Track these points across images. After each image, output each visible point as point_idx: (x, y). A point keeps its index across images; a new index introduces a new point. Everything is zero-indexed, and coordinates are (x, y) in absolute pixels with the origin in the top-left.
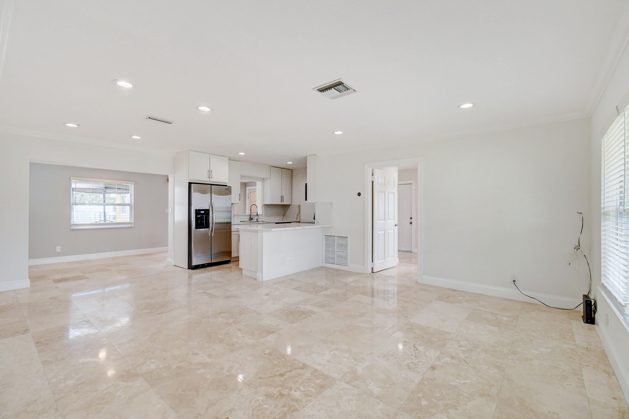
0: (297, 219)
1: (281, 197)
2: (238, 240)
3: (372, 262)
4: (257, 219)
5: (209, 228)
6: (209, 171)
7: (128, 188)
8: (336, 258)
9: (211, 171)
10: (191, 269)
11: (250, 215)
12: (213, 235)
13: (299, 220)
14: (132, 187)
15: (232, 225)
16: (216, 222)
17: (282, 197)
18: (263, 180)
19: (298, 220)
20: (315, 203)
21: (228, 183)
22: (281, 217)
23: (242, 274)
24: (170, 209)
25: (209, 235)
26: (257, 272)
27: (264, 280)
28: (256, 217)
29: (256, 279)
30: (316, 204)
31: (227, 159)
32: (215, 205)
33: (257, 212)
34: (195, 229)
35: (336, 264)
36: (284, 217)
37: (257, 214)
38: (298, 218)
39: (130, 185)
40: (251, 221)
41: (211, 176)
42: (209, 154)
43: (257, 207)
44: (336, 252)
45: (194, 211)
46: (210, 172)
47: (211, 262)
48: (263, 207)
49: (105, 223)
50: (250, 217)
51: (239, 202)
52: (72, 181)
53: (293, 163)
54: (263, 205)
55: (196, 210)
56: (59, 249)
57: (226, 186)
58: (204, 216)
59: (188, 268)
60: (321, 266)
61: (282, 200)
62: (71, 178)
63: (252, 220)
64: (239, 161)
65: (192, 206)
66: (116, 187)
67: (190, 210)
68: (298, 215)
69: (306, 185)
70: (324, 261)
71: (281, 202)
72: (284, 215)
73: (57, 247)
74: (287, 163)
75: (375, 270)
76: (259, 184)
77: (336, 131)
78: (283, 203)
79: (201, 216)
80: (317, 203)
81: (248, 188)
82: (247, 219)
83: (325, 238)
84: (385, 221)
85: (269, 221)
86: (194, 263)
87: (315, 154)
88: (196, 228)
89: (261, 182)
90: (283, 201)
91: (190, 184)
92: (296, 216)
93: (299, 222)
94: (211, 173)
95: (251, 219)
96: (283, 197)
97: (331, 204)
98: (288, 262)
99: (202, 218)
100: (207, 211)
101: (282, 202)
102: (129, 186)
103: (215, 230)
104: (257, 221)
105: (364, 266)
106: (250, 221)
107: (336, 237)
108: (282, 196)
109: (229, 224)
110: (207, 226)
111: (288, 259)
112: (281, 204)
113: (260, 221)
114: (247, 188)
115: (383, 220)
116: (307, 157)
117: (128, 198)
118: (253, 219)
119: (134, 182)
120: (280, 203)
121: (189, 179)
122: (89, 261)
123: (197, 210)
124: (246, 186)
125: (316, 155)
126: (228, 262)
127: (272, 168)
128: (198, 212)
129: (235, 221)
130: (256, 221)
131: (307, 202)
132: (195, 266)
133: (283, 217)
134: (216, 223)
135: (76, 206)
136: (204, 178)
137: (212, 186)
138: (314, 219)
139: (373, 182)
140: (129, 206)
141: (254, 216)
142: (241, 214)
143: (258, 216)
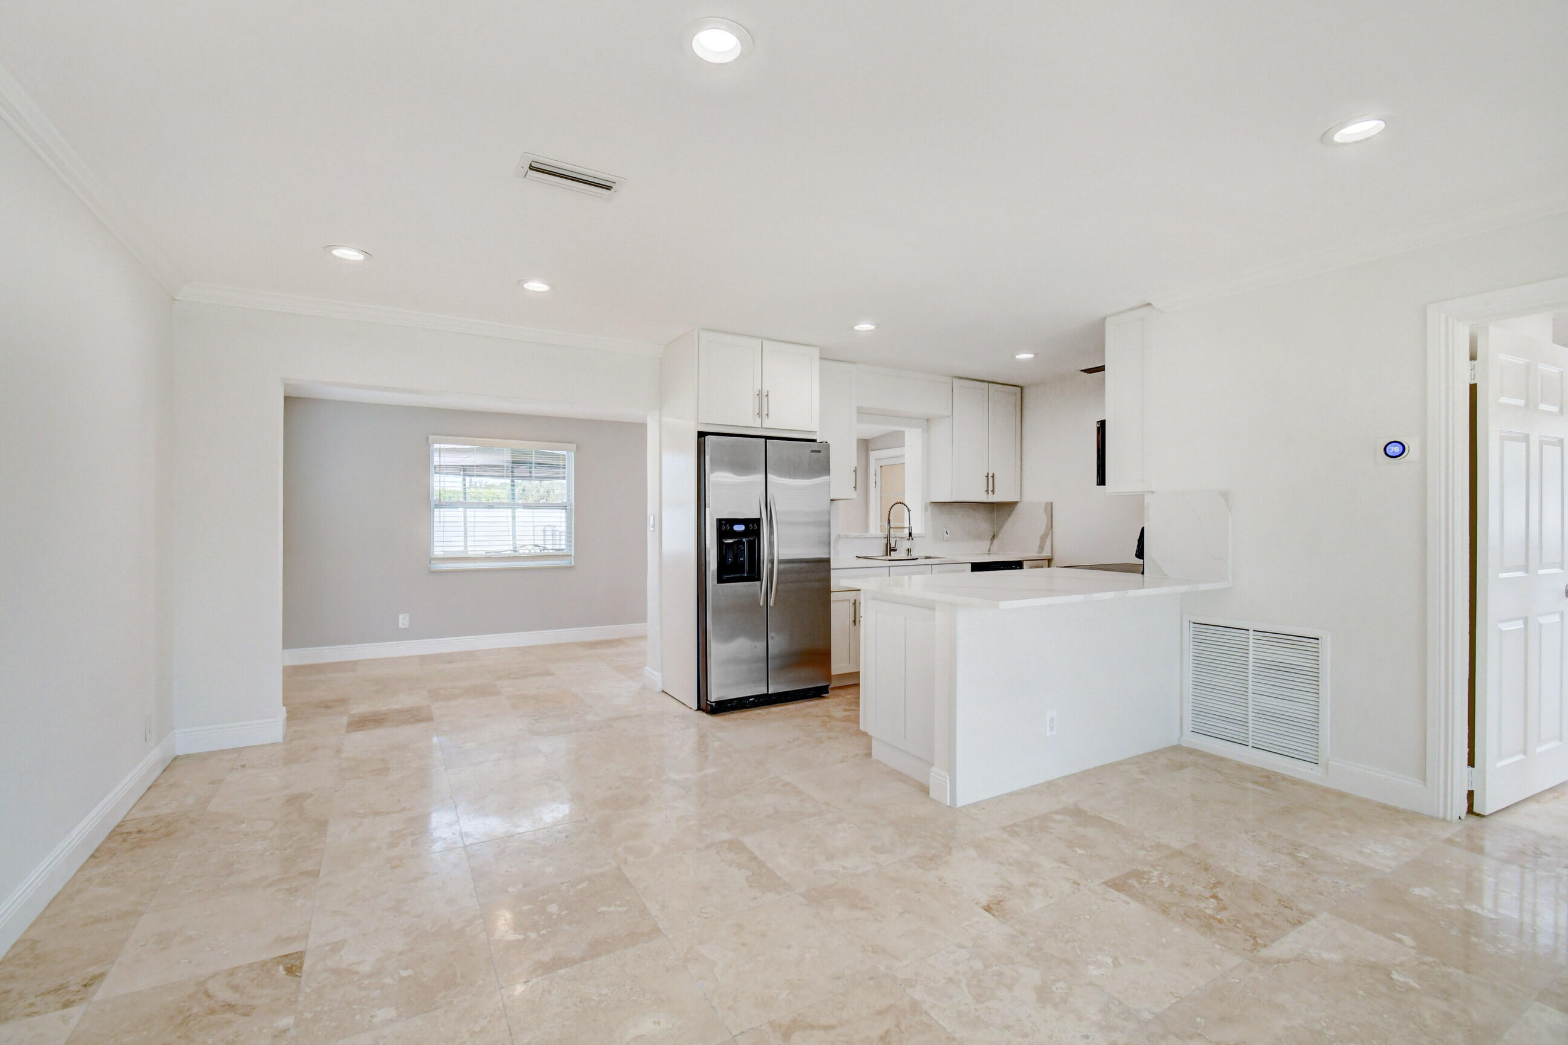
0: (1041, 548)
1: (987, 476)
2: (852, 619)
3: (1471, 763)
4: (909, 551)
5: (760, 581)
6: (760, 394)
7: (561, 463)
8: (1250, 721)
9: (765, 393)
10: (707, 713)
11: (888, 538)
12: (771, 604)
13: (1050, 555)
14: (568, 456)
15: (832, 571)
16: (782, 557)
17: (990, 478)
18: (928, 421)
19: (1046, 554)
20: (1144, 495)
21: (818, 433)
22: (986, 544)
23: (869, 755)
24: (652, 518)
25: (761, 604)
26: (932, 765)
27: (960, 803)
28: (907, 544)
29: (925, 790)
30: (1148, 499)
31: (816, 353)
32: (779, 506)
33: (910, 528)
34: (718, 583)
35: (1251, 745)
36: (995, 541)
37: (910, 534)
38: (1043, 548)
39: (564, 453)
40: (889, 558)
41: (765, 412)
42: (759, 338)
43: (909, 511)
44: (1250, 695)
45: (711, 524)
46: (762, 396)
47: (766, 692)
48: (926, 510)
49: (516, 554)
50: (887, 544)
51: (853, 495)
52: (436, 446)
53: (1036, 355)
54: (926, 504)
55: (720, 522)
56: (403, 621)
57: (814, 441)
58: (744, 540)
59: (696, 708)
60: (1176, 743)
61: (991, 488)
62: (431, 437)
63: (892, 553)
64: (854, 363)
65: (707, 509)
66: (534, 460)
67: (703, 522)
68: (1043, 538)
69: (1098, 429)
70: (1188, 726)
71: (988, 493)
72: (994, 537)
73: (401, 617)
74: (1013, 356)
75: (1487, 804)
76: (913, 438)
77: (1343, 125)
78: (992, 498)
79: (734, 542)
80: (1153, 492)
81: (874, 455)
82: (878, 549)
83: (1191, 633)
84: (1527, 572)
85: (950, 558)
86: (715, 695)
87: (1148, 300)
88: (720, 580)
89: (921, 429)
90: (993, 491)
91: (701, 435)
92: (1038, 542)
93: (1049, 562)
94: (765, 399)
95: (891, 550)
96: (993, 477)
97: (1225, 495)
98: (1052, 729)
99: (738, 548)
100: (753, 526)
101: (990, 493)
102: (565, 455)
103: (778, 583)
104: (909, 557)
105: (1424, 780)
106: (887, 555)
107: (1251, 632)
108: (990, 475)
109: (823, 565)
110: (754, 575)
111: (1052, 720)
112: (986, 500)
113: (922, 558)
114: (871, 453)
115: (1517, 569)
116: (1108, 321)
117: (560, 489)
118: (895, 550)
119: (574, 446)
120: (983, 497)
121: (700, 421)
122: (470, 655)
123: (724, 522)
124: (869, 449)
125: (1149, 304)
126: (818, 693)
127: (956, 381)
128: (725, 526)
129: (841, 558)
130: (904, 555)
131: (1107, 491)
132: (717, 702)
133: (991, 544)
134: (780, 562)
135: (442, 510)
136: (745, 419)
137: (768, 440)
138: (1140, 554)
139: (1473, 388)
140: (564, 511)
141: (898, 539)
142: (856, 534)
143: (912, 539)
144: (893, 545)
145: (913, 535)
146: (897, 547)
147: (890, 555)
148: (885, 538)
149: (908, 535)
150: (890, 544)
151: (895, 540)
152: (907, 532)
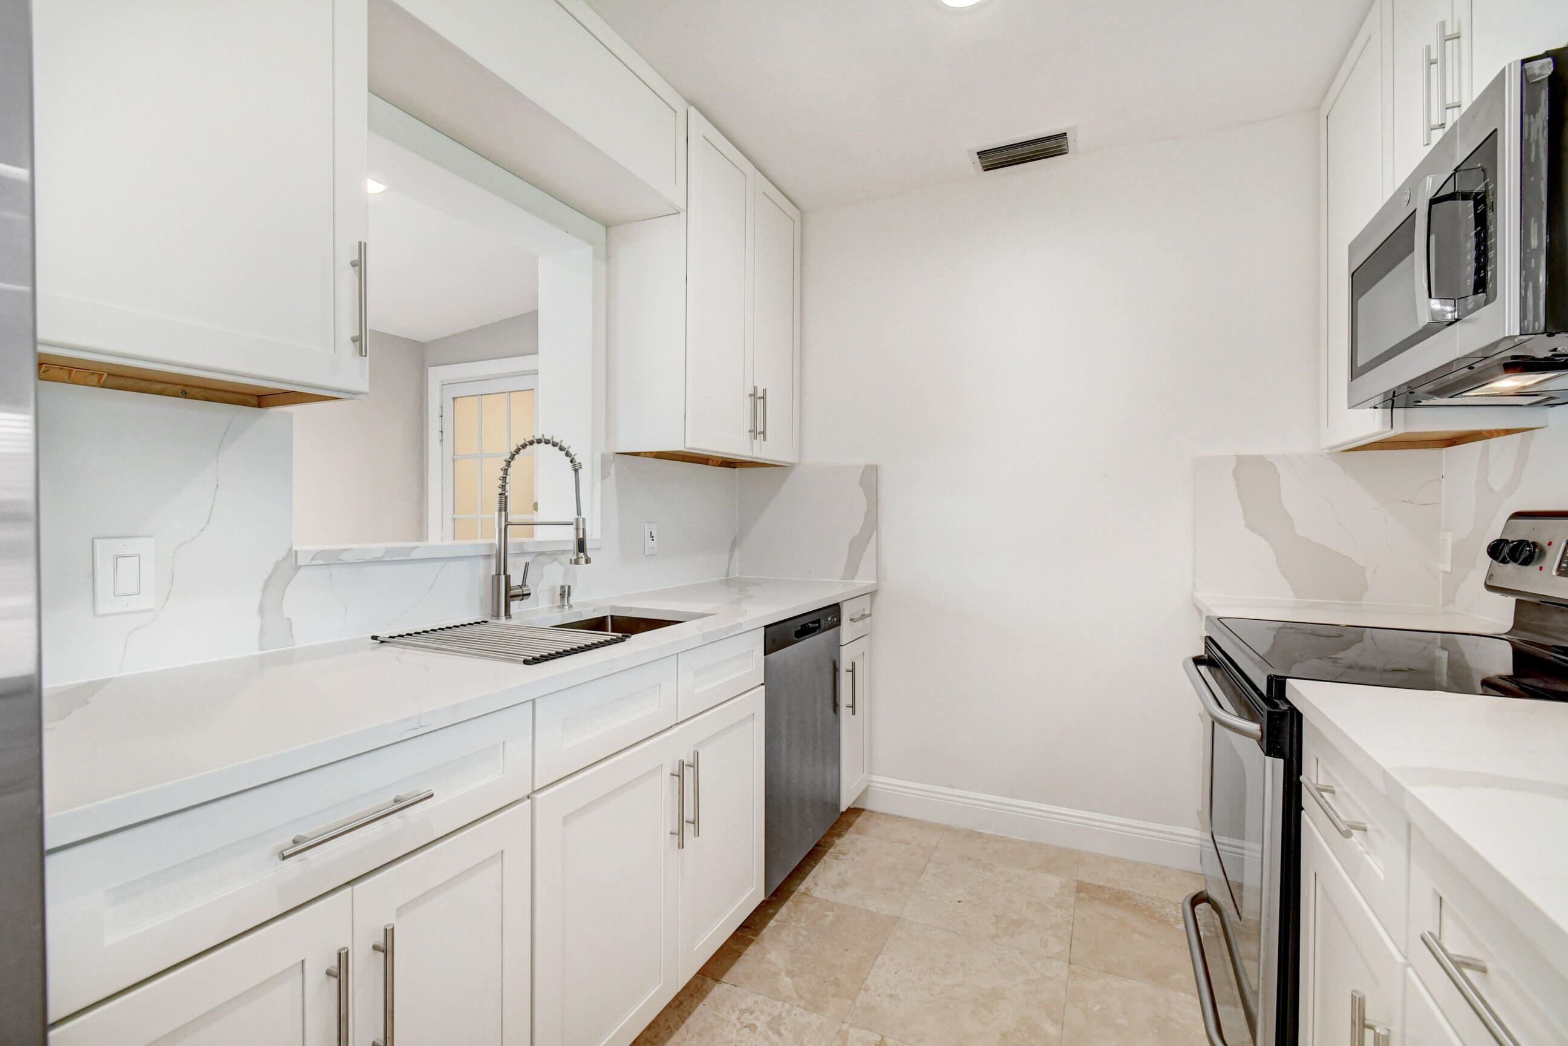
4: (563, 592)
11: (502, 557)
43: (574, 468)
50: (496, 578)
63: (514, 605)
72: (734, 544)
82: (466, 596)
95: (510, 597)
96: (763, 398)
106: (496, 613)
118: (524, 596)
141: (535, 560)
142: (377, 548)
143: (588, 561)
144: (516, 581)
145: (589, 545)
146: (531, 586)
147: (507, 614)
148: (488, 557)
149: (573, 546)
150: (508, 578)
151: (524, 560)
152: (569, 535)
